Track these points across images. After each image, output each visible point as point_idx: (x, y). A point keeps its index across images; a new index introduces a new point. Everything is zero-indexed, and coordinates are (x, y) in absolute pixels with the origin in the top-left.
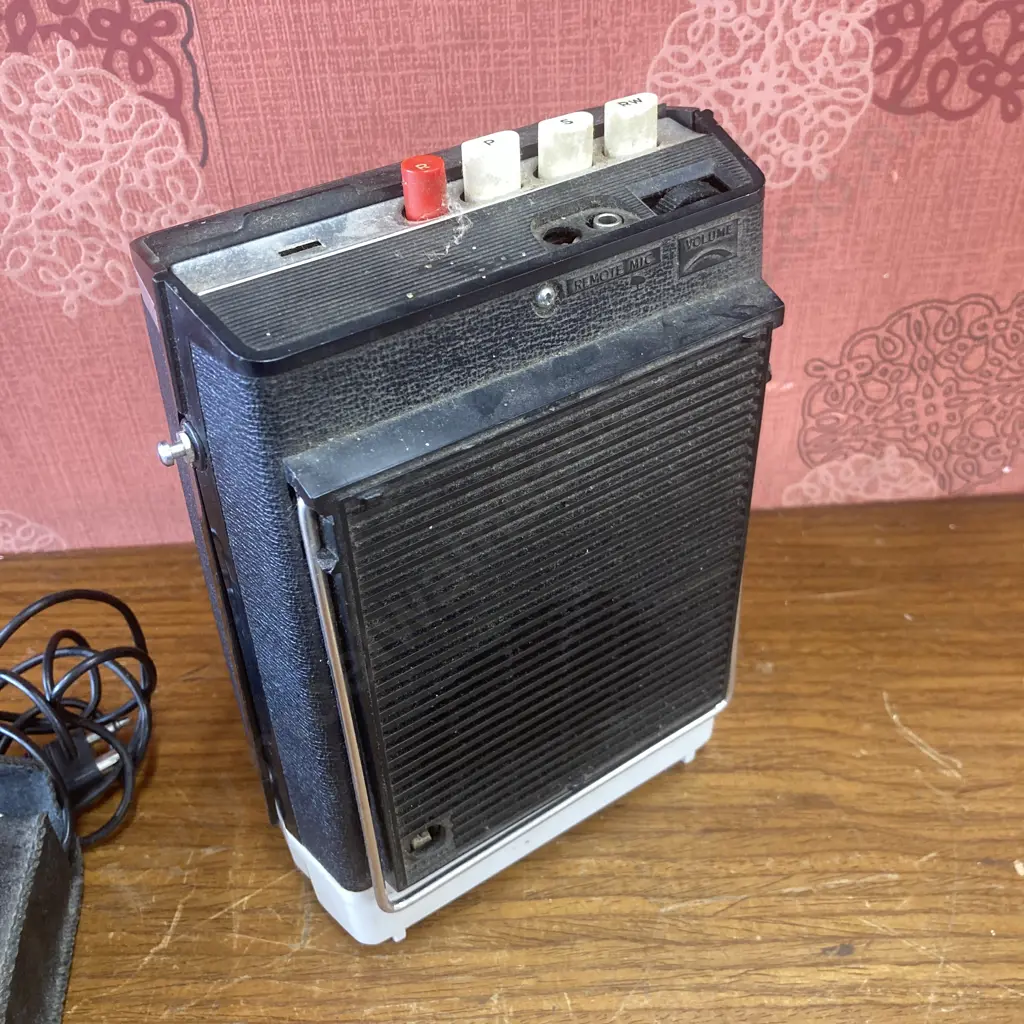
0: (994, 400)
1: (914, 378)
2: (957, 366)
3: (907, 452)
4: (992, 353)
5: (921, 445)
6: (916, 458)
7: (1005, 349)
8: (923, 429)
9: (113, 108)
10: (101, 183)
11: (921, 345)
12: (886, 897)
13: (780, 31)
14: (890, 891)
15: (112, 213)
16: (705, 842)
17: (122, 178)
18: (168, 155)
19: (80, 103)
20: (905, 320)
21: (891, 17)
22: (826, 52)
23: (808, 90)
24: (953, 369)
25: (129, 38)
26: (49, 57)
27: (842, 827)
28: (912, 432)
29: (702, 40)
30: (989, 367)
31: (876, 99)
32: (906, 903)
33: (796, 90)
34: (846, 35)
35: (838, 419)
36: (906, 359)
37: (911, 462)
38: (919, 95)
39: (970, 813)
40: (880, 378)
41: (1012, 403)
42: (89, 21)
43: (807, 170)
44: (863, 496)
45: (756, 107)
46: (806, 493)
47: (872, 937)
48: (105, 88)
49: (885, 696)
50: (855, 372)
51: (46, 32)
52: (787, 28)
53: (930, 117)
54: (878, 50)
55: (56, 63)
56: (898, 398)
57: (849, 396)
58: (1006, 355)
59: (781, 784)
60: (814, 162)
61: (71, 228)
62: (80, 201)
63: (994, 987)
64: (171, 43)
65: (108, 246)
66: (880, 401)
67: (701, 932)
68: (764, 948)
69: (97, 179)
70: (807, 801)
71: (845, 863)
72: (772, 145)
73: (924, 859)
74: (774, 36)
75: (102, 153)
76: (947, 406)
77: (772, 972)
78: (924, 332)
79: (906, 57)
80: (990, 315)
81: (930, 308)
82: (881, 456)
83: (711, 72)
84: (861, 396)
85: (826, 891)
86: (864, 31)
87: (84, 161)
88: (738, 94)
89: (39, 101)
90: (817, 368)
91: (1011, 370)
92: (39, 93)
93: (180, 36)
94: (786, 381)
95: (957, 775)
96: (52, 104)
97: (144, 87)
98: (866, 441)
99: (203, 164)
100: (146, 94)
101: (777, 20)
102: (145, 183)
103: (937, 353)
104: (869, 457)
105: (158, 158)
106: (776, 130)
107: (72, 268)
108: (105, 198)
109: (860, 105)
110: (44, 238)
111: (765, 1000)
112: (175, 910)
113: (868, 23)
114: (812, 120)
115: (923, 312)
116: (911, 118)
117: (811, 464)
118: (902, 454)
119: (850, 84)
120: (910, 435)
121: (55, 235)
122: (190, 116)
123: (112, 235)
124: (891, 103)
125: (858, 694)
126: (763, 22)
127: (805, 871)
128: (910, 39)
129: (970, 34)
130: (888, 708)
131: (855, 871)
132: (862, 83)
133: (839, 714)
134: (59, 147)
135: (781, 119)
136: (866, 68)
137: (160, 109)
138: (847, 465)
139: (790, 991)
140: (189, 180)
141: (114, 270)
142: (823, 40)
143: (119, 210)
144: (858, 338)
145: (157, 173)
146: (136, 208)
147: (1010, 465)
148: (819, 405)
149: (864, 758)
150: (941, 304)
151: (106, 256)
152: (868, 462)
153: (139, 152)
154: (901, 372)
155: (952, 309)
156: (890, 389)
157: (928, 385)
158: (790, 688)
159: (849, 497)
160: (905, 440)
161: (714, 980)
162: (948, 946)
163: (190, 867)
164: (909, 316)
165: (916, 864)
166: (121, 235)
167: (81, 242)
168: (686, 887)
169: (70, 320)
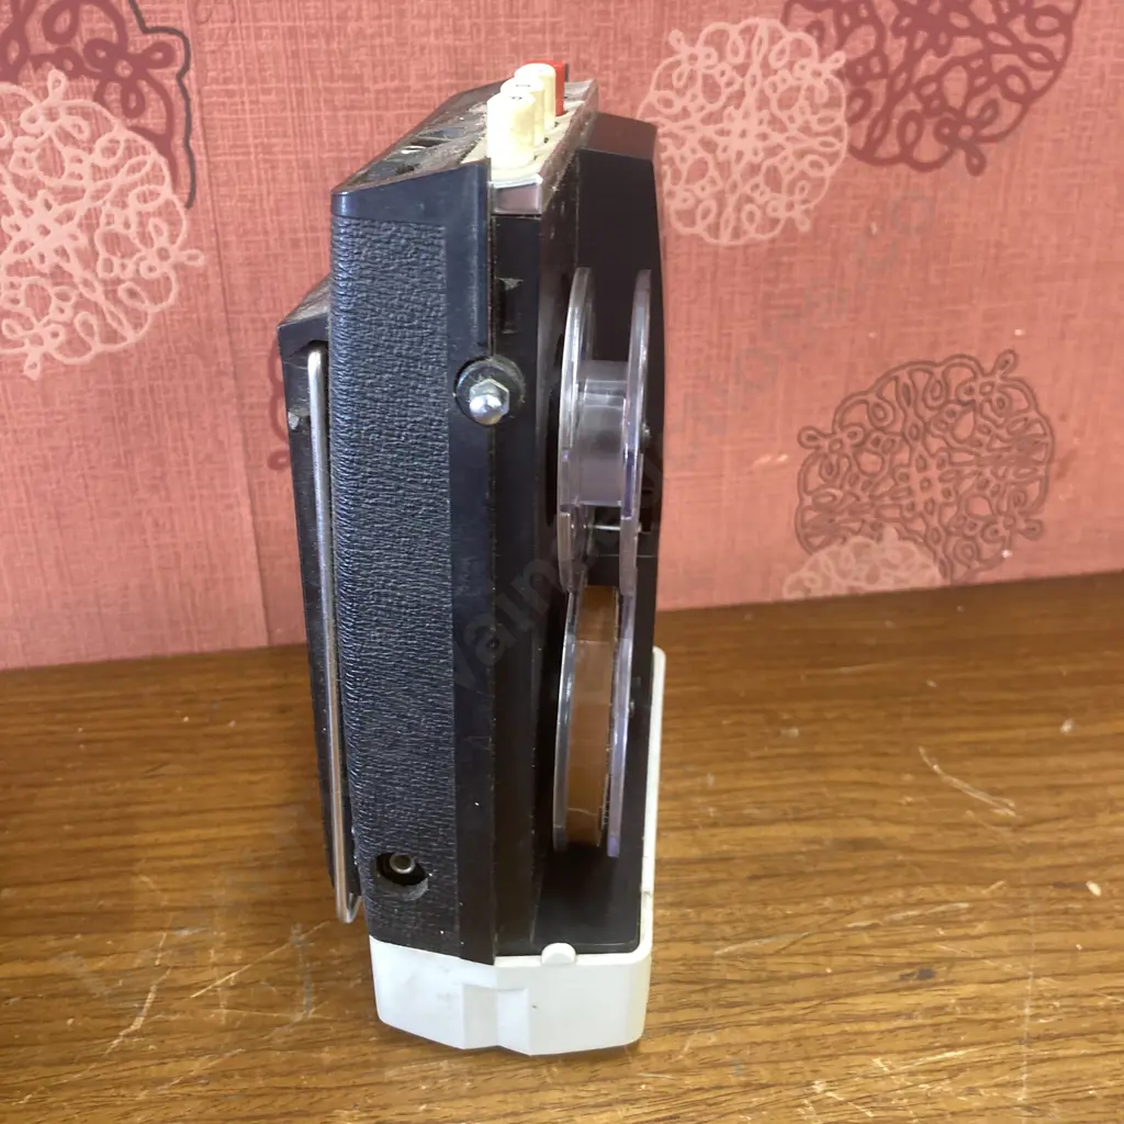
0: (987, 472)
1: (907, 448)
2: (948, 436)
3: (906, 535)
4: (981, 421)
5: (919, 526)
6: (915, 541)
7: (993, 415)
8: (920, 508)
9: (102, 142)
10: (80, 225)
11: (911, 411)
12: (959, 924)
13: (759, 78)
14: (963, 918)
15: (89, 257)
16: (754, 887)
17: (103, 220)
18: (154, 195)
19: (66, 137)
20: (893, 383)
21: (860, 69)
22: (802, 101)
23: (788, 139)
24: (944, 439)
25: (124, 70)
26: (39, 88)
27: (900, 865)
28: (908, 510)
29: (686, 87)
30: (979, 435)
31: (852, 149)
32: (981, 928)
33: (777, 138)
34: (820, 84)
35: (834, 497)
36: (898, 427)
37: (910, 545)
38: (891, 147)
39: (1031, 845)
40: (874, 449)
41: (1004, 476)
42: (85, 50)
43: (791, 222)
44: (867, 587)
45: (740, 155)
46: (807, 584)
47: (952, 961)
48: (94, 121)
49: (922, 750)
50: (848, 442)
51: (39, 62)
52: (765, 76)
53: (902, 168)
54: (851, 99)
55: (46, 95)
56: (892, 473)
57: (844, 469)
58: (994, 422)
59: (827, 832)
60: (797, 213)
61: (42, 275)
62: (57, 245)
63: (1092, 996)
64: (166, 75)
65: (81, 295)
66: (874, 475)
67: (763, 970)
68: (836, 979)
69: (76, 220)
70: (857, 844)
71: (910, 896)
72: (756, 195)
73: (993, 887)
74: (754, 84)
75: (84, 191)
76: (941, 480)
77: (849, 1000)
78: (913, 396)
79: (876, 109)
80: (975, 378)
81: (918, 370)
82: (879, 539)
83: (695, 119)
84: (855, 469)
85: (893, 923)
86: (836, 81)
87: (65, 200)
88: (721, 141)
89: (24, 133)
90: (811, 438)
91: (1002, 440)
92: (24, 124)
93: (177, 69)
94: (780, 453)
95: (1011, 813)
96: (37, 137)
97: (135, 121)
98: (863, 521)
99: (189, 205)
100: (136, 129)
101: (755, 69)
102: (127, 225)
103: (927, 419)
104: (868, 540)
105: (144, 198)
106: (760, 179)
107: (39, 320)
108: (83, 240)
109: (836, 155)
110: (12, 286)
111: (847, 1028)
112: (148, 992)
113: (839, 74)
114: (792, 169)
115: (910, 375)
116: (885, 170)
117: (810, 549)
118: (902, 538)
119: (825, 134)
120: (908, 515)
121: (25, 282)
122: (180, 154)
123: (86, 283)
124: (865, 153)
125: (891, 750)
126: (742, 69)
127: (867, 907)
128: (879, 89)
129: (932, 88)
130: (926, 760)
131: (920, 903)
132: (837, 133)
133: (877, 769)
134: (38, 185)
135: (764, 168)
136: (840, 117)
137: (149, 145)
138: (846, 550)
139: (874, 1017)
140: (174, 223)
141: (85, 324)
142: (798, 89)
143: (96, 254)
144: (848, 403)
145: (140, 214)
146: (114, 254)
147: (1009, 548)
148: (815, 480)
149: (909, 804)
150: (927, 366)
151: (77, 307)
152: (868, 546)
153: (123, 192)
154: (893, 441)
155: (938, 371)
156: (883, 461)
157: (921, 457)
158: (819, 748)
159: (851, 588)
160: (903, 521)
161: (787, 1013)
162: (1035, 962)
163: (163, 949)
164: (896, 379)
165: (985, 892)
166: (96, 284)
167: (52, 291)
168: (740, 930)
169: (31, 382)
